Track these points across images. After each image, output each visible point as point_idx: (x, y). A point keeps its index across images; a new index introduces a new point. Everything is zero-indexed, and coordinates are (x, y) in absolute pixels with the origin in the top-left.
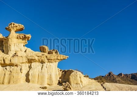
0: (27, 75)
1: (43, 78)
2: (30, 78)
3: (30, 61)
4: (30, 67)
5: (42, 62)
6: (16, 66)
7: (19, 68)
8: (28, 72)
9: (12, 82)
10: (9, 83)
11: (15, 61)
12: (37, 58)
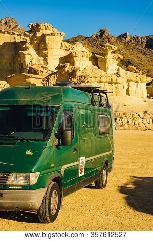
0: (128, 91)
1: (138, 93)
2: (130, 92)
3: (129, 81)
4: (129, 85)
5: (137, 82)
6: (120, 84)
7: (121, 85)
8: (128, 88)
9: (118, 95)
10: (117, 95)
11: (119, 80)
12: (134, 79)
